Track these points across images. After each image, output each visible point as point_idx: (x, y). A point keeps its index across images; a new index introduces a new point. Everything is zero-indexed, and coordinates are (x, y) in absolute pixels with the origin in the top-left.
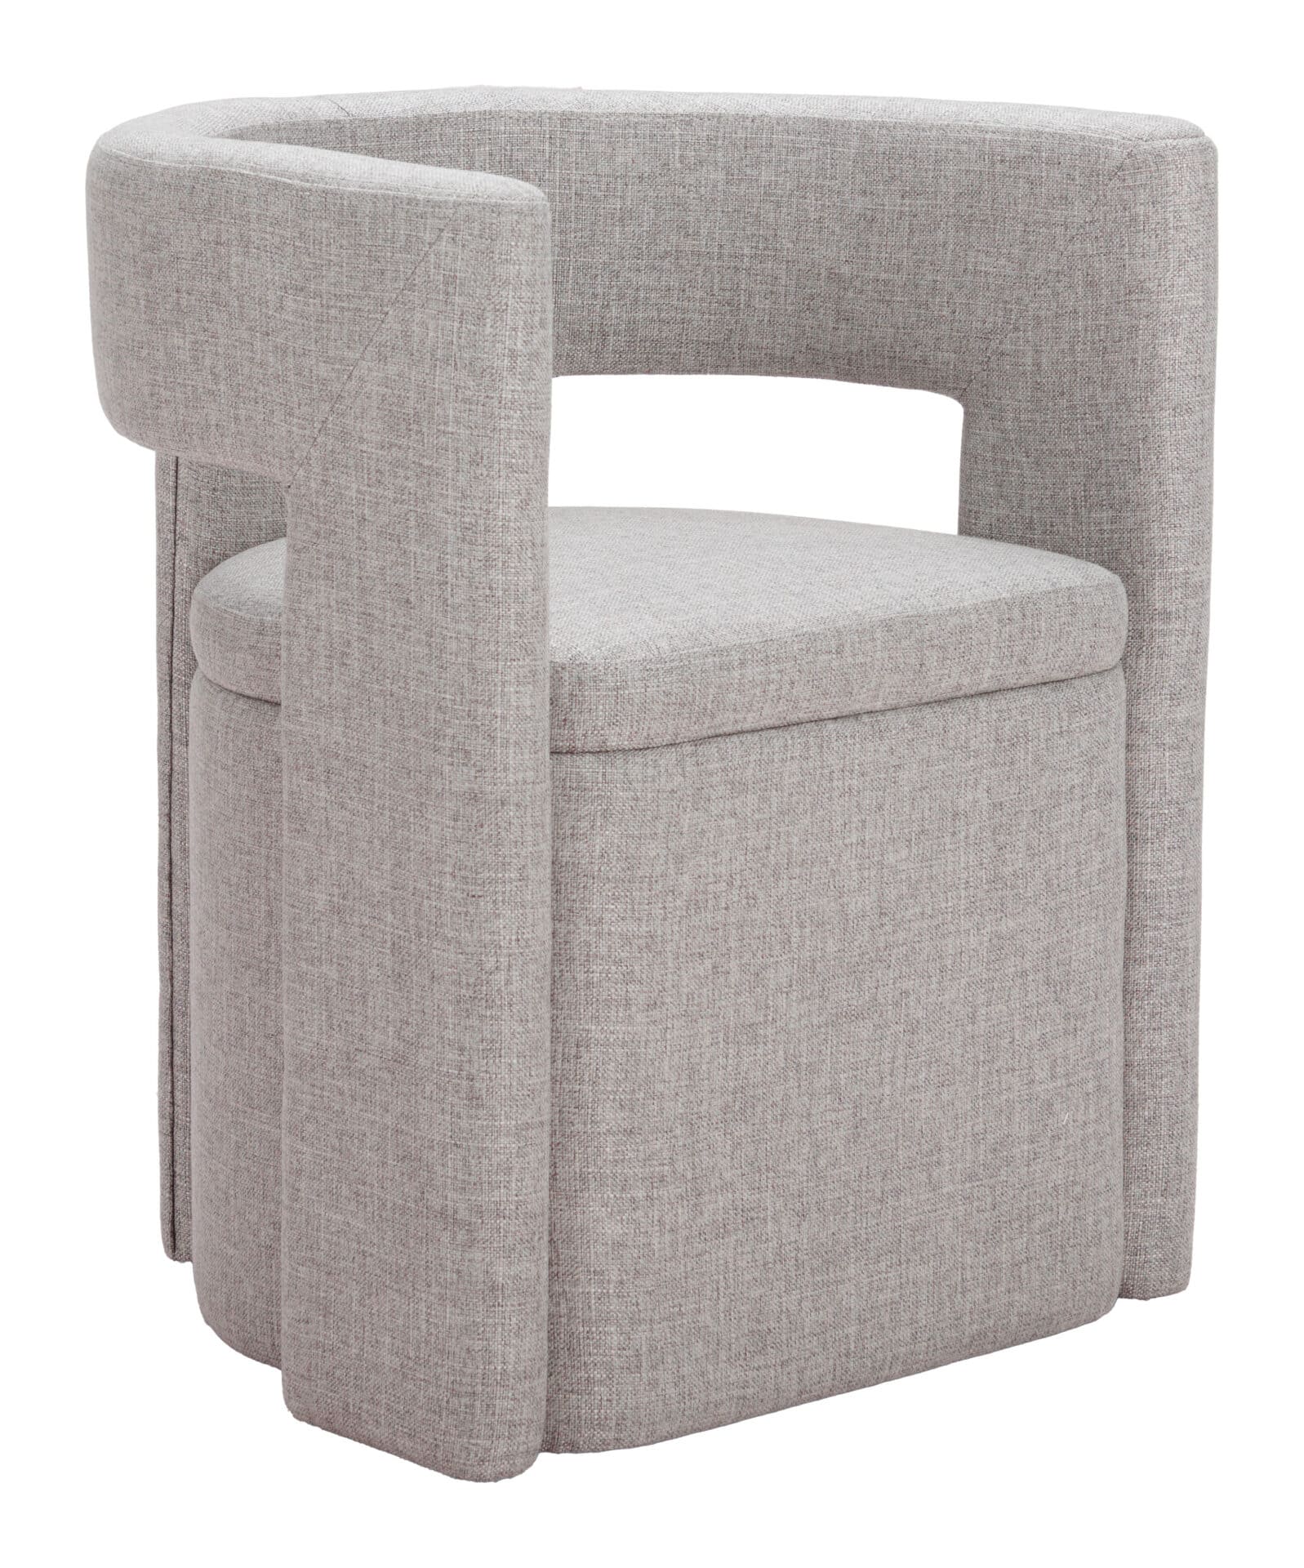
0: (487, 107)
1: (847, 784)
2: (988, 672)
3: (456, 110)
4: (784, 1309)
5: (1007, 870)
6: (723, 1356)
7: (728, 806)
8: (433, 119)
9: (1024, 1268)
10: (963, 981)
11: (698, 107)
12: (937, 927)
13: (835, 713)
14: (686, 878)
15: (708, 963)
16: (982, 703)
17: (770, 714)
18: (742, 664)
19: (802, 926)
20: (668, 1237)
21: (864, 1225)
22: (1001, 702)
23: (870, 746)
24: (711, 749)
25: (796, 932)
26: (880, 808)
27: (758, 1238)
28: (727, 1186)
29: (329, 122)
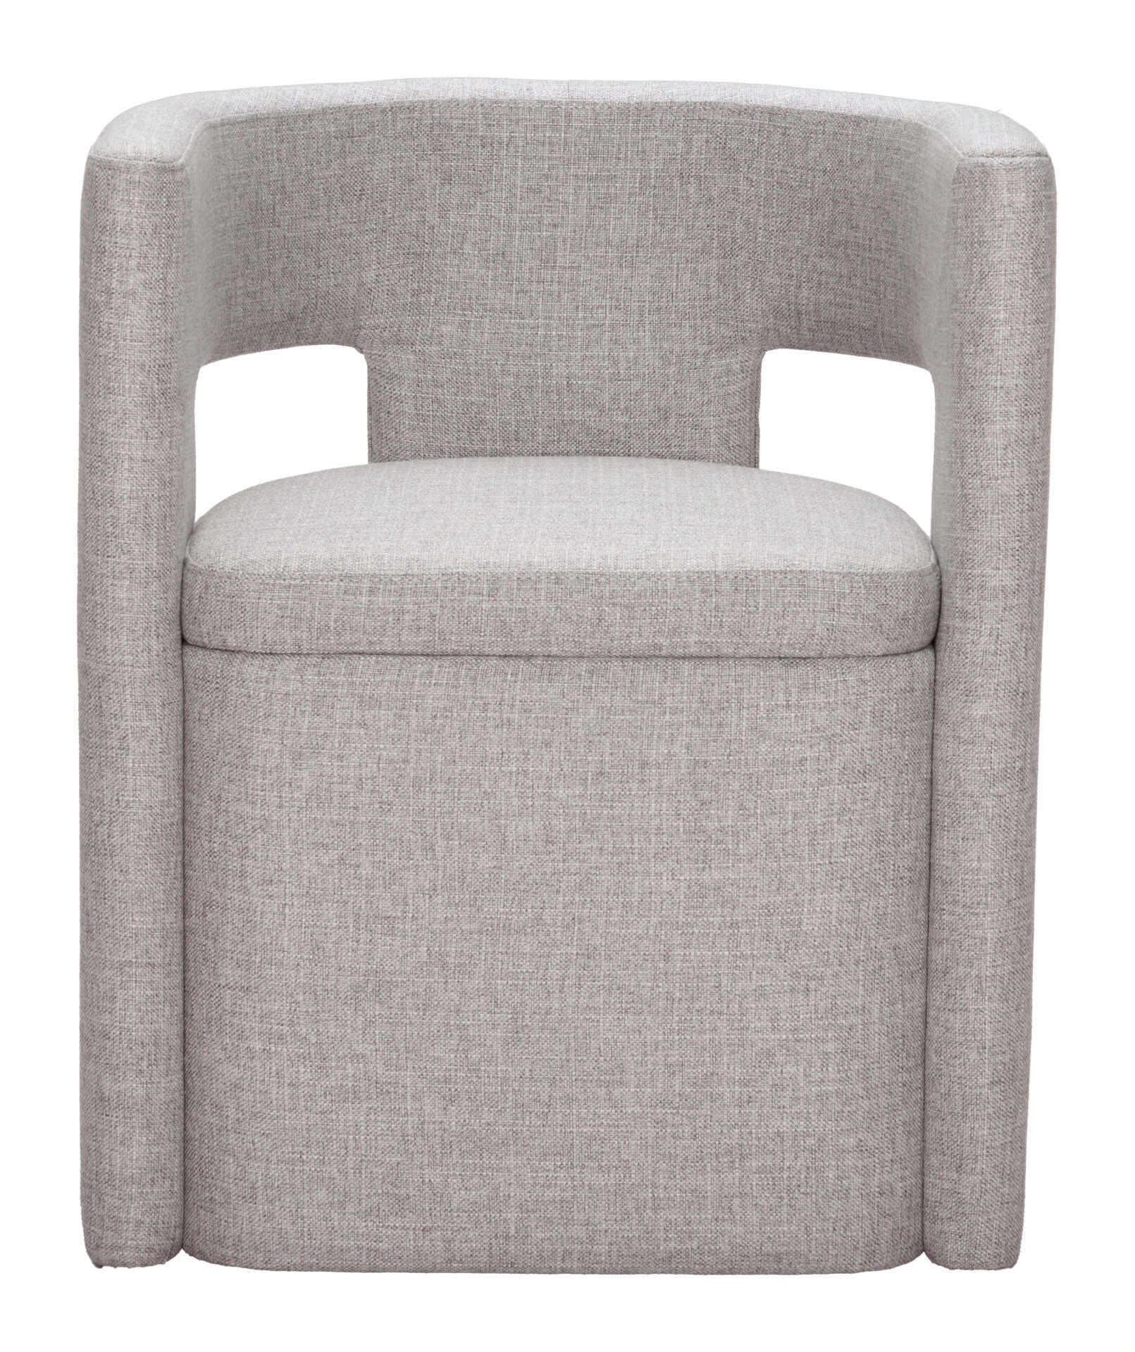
0: (712, 99)
1: (505, 716)
2: (693, 638)
3: (682, 99)
4: (427, 1180)
5: (711, 826)
6: (350, 1208)
7: (357, 716)
8: (655, 106)
9: (736, 1201)
10: (654, 920)
12: (620, 864)
13: (498, 650)
14: (305, 774)
15: (334, 855)
16: (686, 667)
17: (412, 641)
18: (371, 592)
19: (448, 838)
20: (287, 1091)
21: (527, 1123)
22: (712, 668)
23: (536, 686)
24: (340, 665)
25: (440, 844)
26: (547, 744)
27: (395, 1111)
28: (356, 1057)
29: (543, 103)
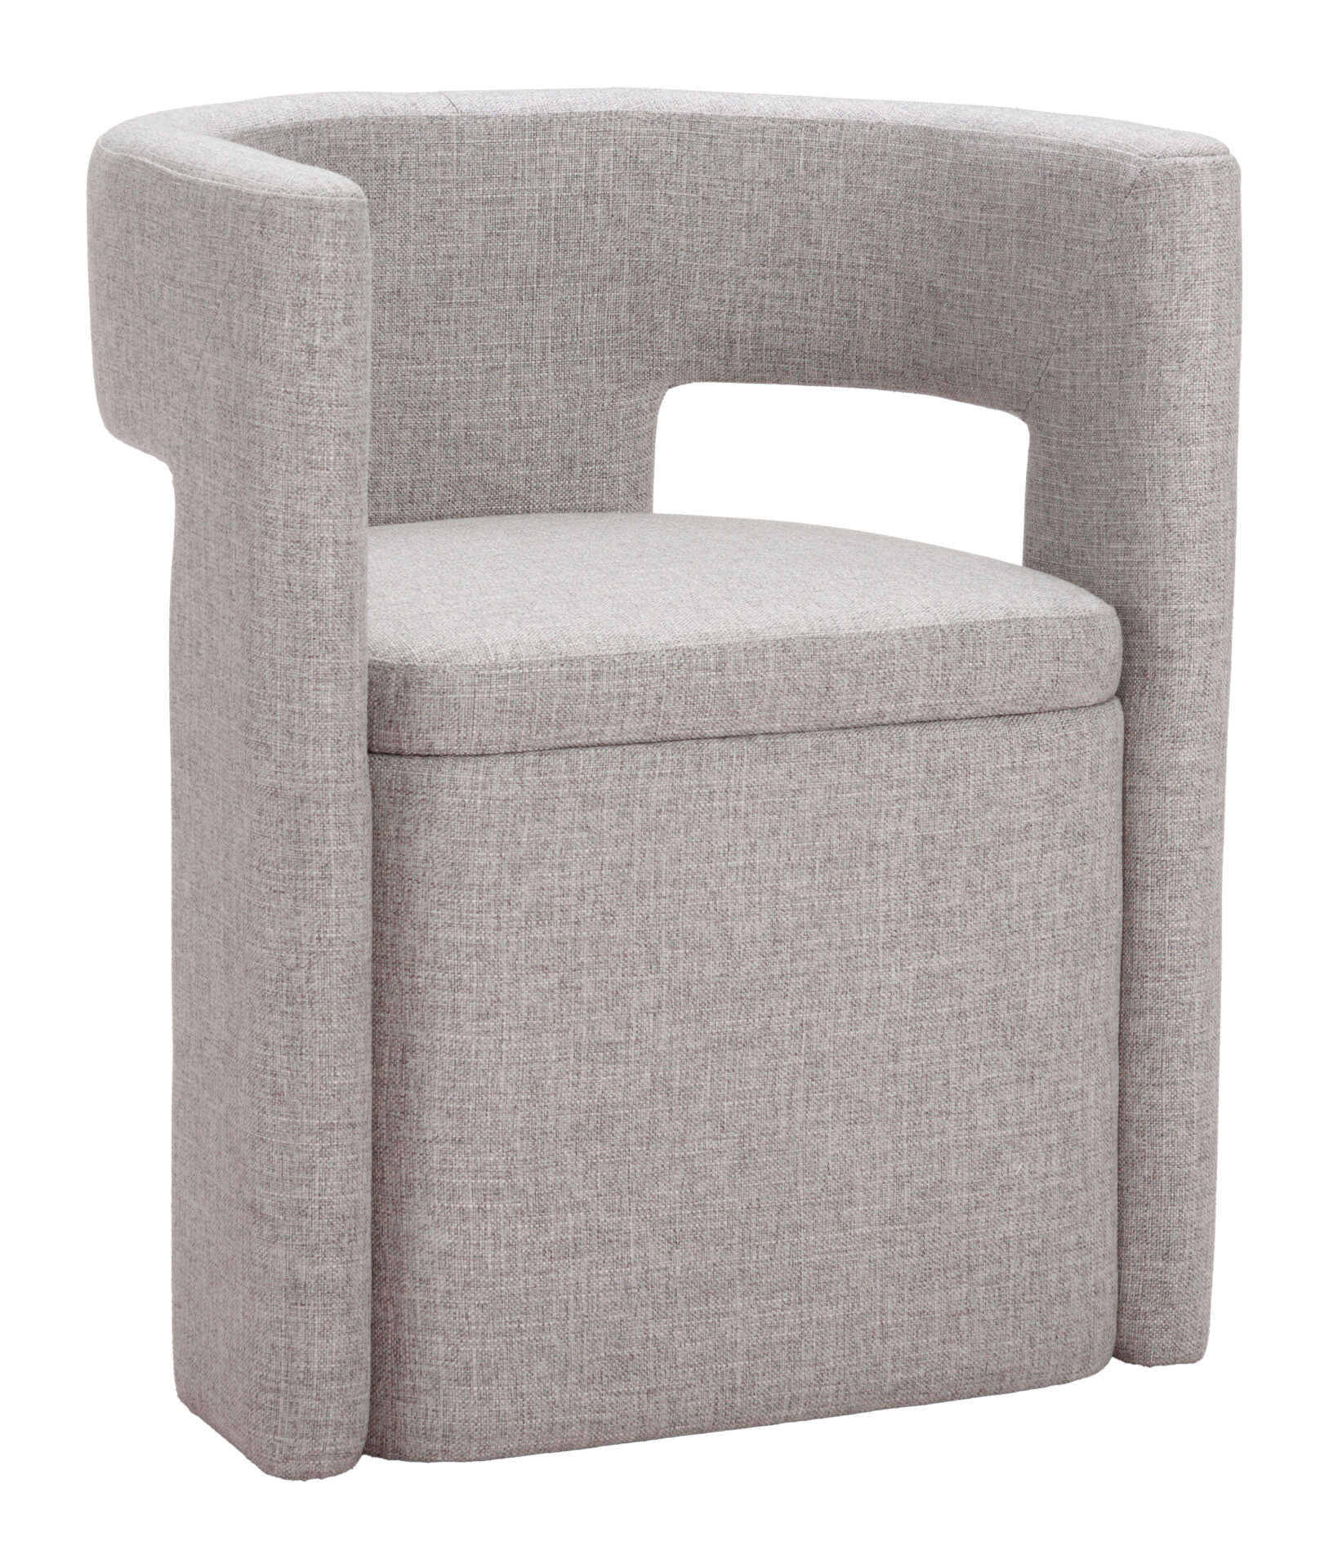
0: (614, 108)
1: (731, 804)
2: (919, 701)
3: (582, 109)
4: (651, 1336)
5: (939, 907)
6: (572, 1378)
7: (579, 818)
8: (553, 119)
9: (964, 1319)
10: (883, 1017)
11: (829, 112)
12: (849, 959)
13: (720, 732)
14: (525, 889)
15: (554, 978)
16: (911, 733)
17: (633, 728)
18: (596, 675)
19: (673, 947)
20: (503, 1253)
21: (754, 1258)
22: (936, 732)
23: (762, 768)
24: (559, 761)
25: (666, 953)
26: (774, 832)
27: (618, 1262)
28: (576, 1206)
